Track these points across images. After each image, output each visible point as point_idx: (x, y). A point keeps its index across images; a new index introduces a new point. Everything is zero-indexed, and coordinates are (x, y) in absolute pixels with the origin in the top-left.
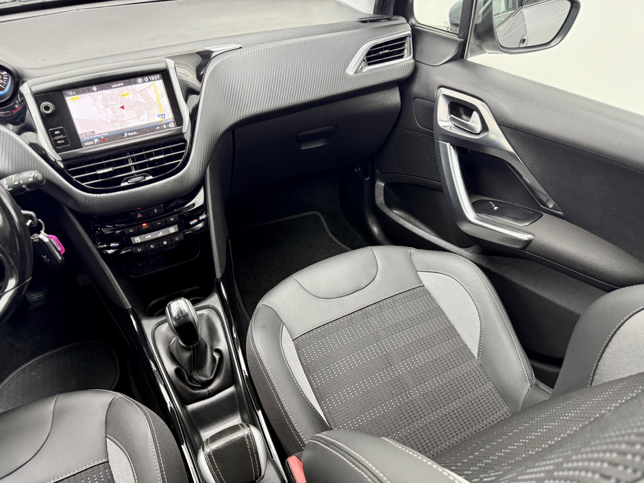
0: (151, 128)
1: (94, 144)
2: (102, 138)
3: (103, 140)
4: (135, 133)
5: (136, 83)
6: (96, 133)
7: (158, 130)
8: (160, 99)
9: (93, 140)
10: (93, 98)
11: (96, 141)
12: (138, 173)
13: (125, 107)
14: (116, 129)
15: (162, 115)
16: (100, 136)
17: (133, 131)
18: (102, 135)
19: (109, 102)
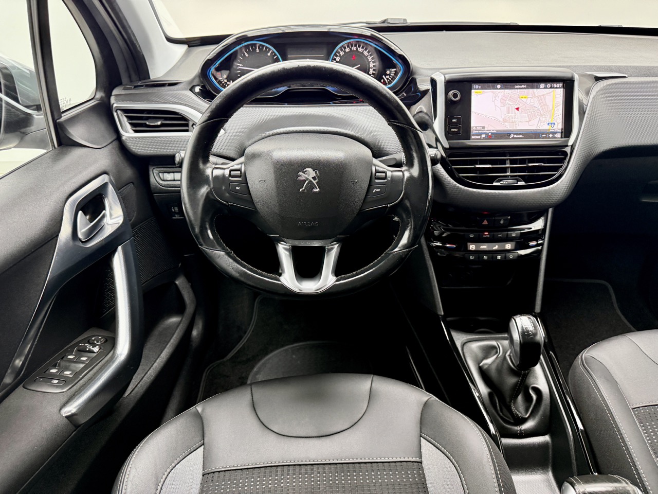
0: (536, 135)
1: (480, 139)
2: (490, 134)
3: (489, 137)
4: (521, 136)
5: (538, 88)
6: (486, 129)
7: (543, 138)
8: (555, 108)
9: (480, 134)
10: (494, 95)
11: (483, 136)
12: (512, 176)
13: (519, 110)
14: (505, 129)
15: (552, 124)
16: (488, 132)
17: (520, 134)
18: (490, 131)
19: (507, 102)
